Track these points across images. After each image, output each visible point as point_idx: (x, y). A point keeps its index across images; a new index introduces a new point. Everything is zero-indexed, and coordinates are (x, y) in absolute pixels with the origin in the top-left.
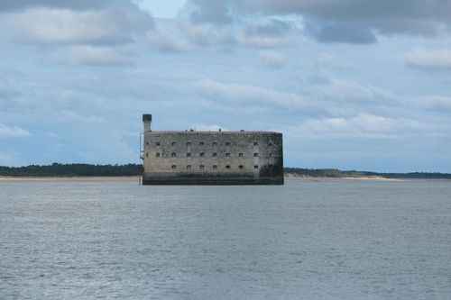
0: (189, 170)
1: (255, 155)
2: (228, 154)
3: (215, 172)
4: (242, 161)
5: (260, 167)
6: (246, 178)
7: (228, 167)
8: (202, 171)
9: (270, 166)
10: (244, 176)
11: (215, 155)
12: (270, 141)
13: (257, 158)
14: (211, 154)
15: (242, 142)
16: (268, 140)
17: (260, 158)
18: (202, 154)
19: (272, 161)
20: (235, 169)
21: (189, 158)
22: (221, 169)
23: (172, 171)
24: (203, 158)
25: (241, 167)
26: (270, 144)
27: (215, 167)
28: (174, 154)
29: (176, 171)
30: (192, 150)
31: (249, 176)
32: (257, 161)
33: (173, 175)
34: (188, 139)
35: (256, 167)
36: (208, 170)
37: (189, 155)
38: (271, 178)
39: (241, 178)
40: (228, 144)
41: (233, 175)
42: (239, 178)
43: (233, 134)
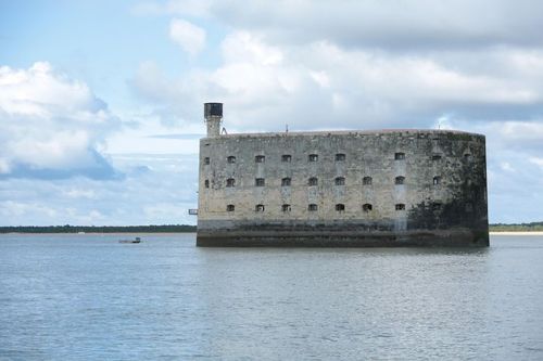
0: (259, 216)
1: (399, 180)
2: (339, 180)
3: (313, 218)
4: (370, 195)
5: (408, 207)
6: (377, 232)
7: (341, 207)
8: (286, 217)
9: (435, 205)
10: (375, 226)
11: (313, 181)
12: (436, 150)
13: (401, 188)
14: (306, 180)
15: (371, 153)
16: (429, 146)
17: (410, 187)
18: (286, 181)
19: (440, 194)
20: (353, 212)
21: (260, 189)
22: (326, 213)
23: (228, 216)
24: (288, 189)
25: (368, 207)
26: (437, 157)
27: (312, 207)
28: (230, 182)
29: (235, 216)
30: (265, 171)
31: (384, 228)
32: (401, 194)
33: (230, 225)
34: (257, 149)
35: (400, 207)
36: (299, 214)
37: (260, 182)
38: (437, 232)
39: (367, 232)
40: (340, 157)
41: (349, 226)
42: (362, 232)
43: (352, 136)
